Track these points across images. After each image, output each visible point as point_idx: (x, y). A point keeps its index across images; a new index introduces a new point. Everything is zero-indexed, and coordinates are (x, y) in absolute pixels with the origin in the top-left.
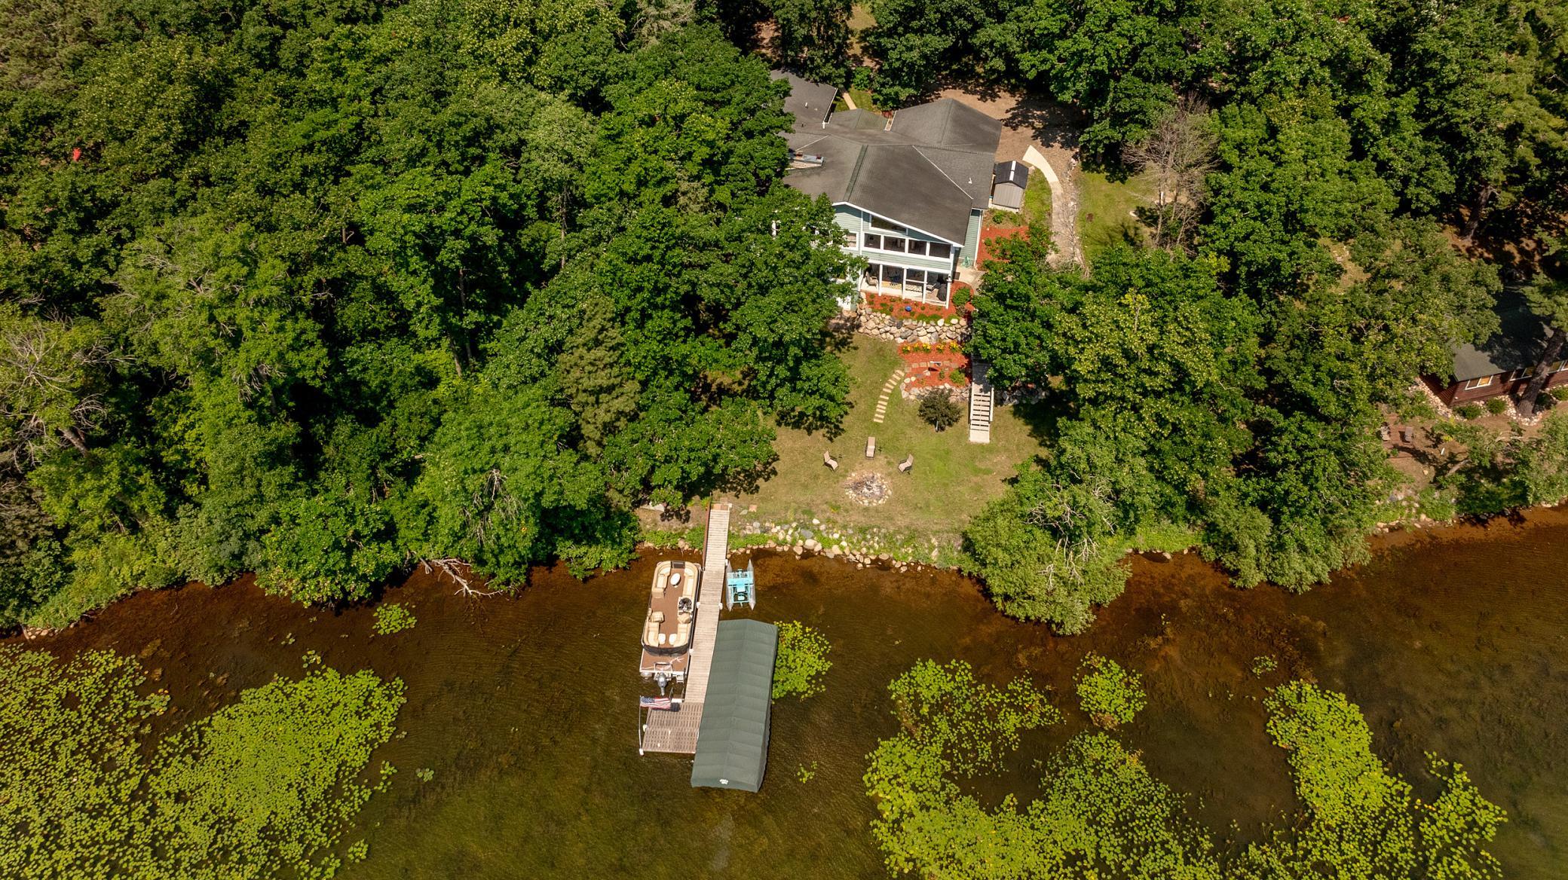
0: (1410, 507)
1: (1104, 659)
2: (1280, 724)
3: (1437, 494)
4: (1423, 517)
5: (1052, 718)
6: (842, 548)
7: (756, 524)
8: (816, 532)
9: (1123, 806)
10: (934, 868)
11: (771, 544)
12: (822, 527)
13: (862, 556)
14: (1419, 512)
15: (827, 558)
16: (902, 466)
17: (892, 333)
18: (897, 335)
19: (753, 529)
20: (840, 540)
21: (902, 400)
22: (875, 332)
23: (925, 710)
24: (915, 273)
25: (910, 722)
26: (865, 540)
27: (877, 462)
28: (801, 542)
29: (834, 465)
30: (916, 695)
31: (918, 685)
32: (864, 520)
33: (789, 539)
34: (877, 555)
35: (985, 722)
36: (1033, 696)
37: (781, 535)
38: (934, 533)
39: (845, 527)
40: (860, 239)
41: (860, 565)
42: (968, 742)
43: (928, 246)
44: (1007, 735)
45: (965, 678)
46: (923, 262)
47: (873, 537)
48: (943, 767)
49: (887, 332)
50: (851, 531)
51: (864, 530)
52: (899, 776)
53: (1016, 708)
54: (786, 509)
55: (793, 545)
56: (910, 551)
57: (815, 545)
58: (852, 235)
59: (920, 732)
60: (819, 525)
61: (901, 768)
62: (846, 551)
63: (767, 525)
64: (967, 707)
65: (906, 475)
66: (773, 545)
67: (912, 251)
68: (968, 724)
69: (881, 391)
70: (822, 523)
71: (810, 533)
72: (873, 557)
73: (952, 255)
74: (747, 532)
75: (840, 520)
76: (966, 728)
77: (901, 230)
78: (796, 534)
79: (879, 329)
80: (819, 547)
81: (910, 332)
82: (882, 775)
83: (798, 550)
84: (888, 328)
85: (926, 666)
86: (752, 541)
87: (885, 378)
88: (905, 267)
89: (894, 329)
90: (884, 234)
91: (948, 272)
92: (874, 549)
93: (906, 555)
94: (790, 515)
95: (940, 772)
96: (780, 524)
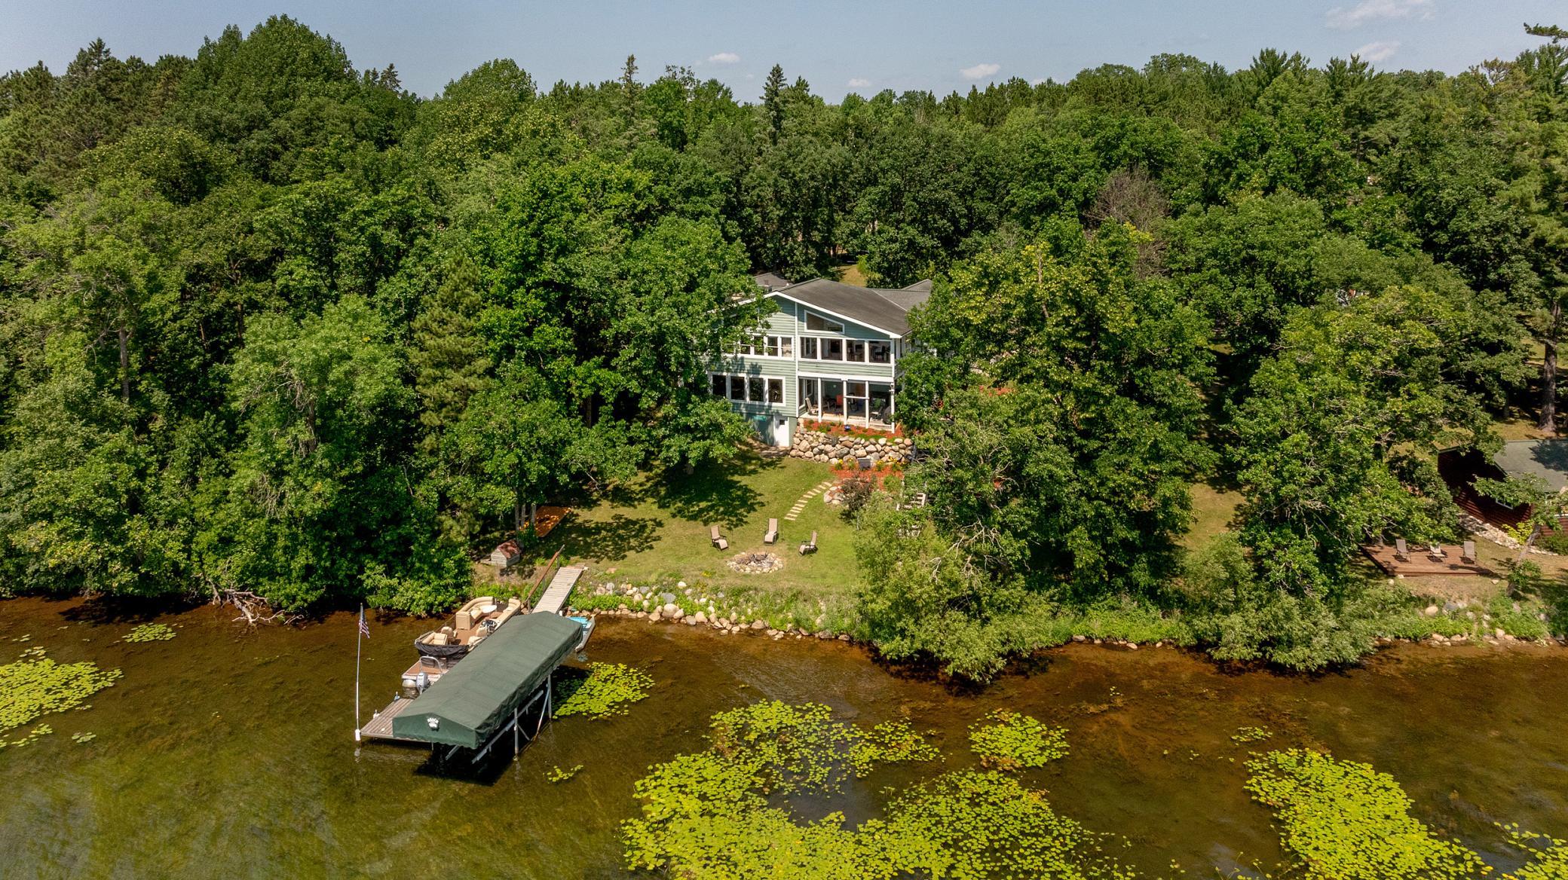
0: (1479, 620)
1: (1019, 715)
2: (1265, 784)
3: (1516, 607)
4: (1500, 632)
5: (927, 756)
6: (707, 614)
7: (610, 585)
8: (680, 599)
9: (1003, 834)
10: (695, 867)
11: (624, 610)
12: (688, 592)
13: (729, 625)
14: (1493, 626)
15: (687, 625)
16: (803, 548)
17: (826, 453)
18: (832, 454)
19: (605, 591)
20: (707, 605)
21: (823, 504)
22: (809, 454)
23: (752, 737)
24: (856, 388)
25: (726, 745)
26: (737, 604)
27: (776, 548)
28: (659, 608)
29: (723, 543)
30: (746, 725)
31: (752, 718)
32: (740, 583)
33: (646, 604)
34: (749, 623)
35: (830, 752)
36: (907, 737)
37: (637, 598)
38: (822, 596)
39: (716, 590)
40: (796, 346)
41: (724, 632)
42: (798, 766)
43: (867, 346)
44: (857, 764)
45: (819, 717)
46: (863, 369)
47: (747, 601)
48: (753, 783)
49: (821, 452)
50: (721, 595)
51: (738, 592)
52: (686, 786)
53: (879, 745)
54: (650, 573)
55: (649, 613)
56: (790, 616)
57: (675, 611)
58: (787, 341)
59: (735, 753)
60: (685, 589)
61: (693, 780)
62: (713, 617)
63: (623, 586)
64: (811, 739)
65: (806, 557)
66: (626, 612)
67: (851, 357)
68: (805, 751)
69: (801, 497)
70: (689, 587)
71: (672, 597)
72: (744, 626)
73: (892, 356)
74: (598, 593)
75: (711, 584)
76: (801, 754)
77: (838, 329)
78: (656, 598)
79: (813, 448)
80: (680, 613)
81: (846, 450)
82: (664, 782)
83: (655, 617)
84: (822, 447)
85: (770, 705)
86: (601, 603)
87: (809, 487)
88: (844, 378)
89: (828, 448)
90: (820, 335)
91: (891, 380)
92: (746, 615)
93: (784, 622)
94: (653, 578)
95: (746, 786)
96: (638, 586)
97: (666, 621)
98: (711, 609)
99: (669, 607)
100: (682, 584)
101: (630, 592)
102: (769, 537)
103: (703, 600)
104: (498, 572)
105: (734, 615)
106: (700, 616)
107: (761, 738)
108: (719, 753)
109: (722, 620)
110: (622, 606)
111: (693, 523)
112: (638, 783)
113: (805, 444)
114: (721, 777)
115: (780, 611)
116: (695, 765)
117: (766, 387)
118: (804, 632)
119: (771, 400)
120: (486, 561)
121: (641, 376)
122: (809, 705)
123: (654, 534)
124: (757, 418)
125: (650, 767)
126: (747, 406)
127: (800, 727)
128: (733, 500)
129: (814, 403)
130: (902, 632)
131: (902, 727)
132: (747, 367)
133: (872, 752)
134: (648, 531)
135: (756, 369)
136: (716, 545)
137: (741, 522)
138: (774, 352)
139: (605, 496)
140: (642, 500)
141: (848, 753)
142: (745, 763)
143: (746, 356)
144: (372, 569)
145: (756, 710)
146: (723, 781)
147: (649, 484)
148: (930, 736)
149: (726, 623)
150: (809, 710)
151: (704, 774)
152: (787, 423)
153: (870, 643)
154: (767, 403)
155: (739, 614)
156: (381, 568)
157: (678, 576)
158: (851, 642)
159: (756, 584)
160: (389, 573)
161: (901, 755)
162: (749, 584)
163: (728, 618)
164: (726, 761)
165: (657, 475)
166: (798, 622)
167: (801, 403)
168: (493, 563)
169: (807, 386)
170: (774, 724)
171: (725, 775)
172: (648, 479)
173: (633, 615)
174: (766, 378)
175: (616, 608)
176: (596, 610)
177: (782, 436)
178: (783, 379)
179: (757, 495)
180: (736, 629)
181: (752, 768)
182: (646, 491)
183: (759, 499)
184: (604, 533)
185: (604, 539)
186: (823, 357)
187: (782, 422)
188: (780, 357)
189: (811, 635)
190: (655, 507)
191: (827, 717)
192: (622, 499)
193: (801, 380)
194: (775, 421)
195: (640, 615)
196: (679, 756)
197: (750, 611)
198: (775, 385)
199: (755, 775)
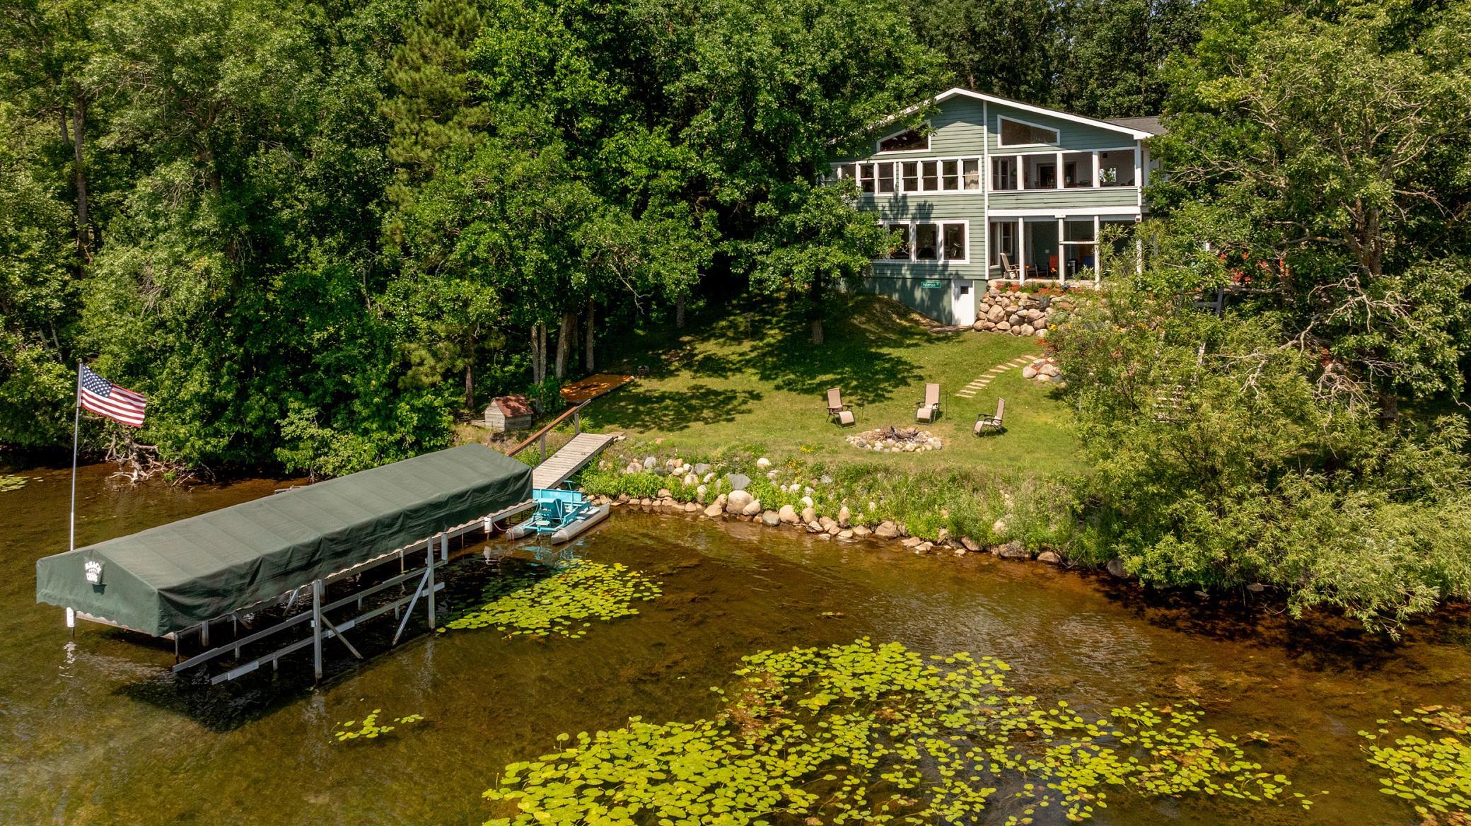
6: (799, 509)
7: (650, 461)
8: (757, 484)
11: (666, 499)
12: (772, 473)
13: (835, 527)
15: (765, 524)
16: (979, 425)
17: (1031, 322)
18: (1039, 323)
19: (639, 469)
20: (801, 494)
21: (1021, 380)
22: (1003, 325)
23: (817, 702)
24: (1080, 228)
25: (752, 713)
26: (851, 494)
27: (935, 427)
28: (722, 498)
29: (846, 416)
30: (813, 677)
31: (829, 666)
32: (860, 461)
33: (701, 490)
34: (871, 525)
35: (998, 753)
36: (1196, 738)
37: (688, 480)
38: (1008, 481)
39: (819, 471)
40: (985, 172)
41: (824, 536)
42: (909, 774)
43: (1095, 159)
44: (1064, 787)
45: (976, 683)
46: (1090, 197)
47: (870, 489)
48: (785, 802)
49: (1022, 320)
50: (826, 480)
51: (858, 474)
52: (619, 786)
53: (1123, 752)
54: (716, 446)
55: (706, 505)
56: (945, 515)
57: (747, 502)
58: (971, 165)
59: (767, 730)
60: (768, 469)
61: (644, 773)
62: (808, 514)
63: (671, 462)
64: (952, 721)
65: (985, 439)
66: (668, 502)
67: (1071, 182)
68: (932, 746)
69: (985, 370)
70: (774, 467)
71: (745, 480)
72: (860, 531)
73: (1138, 172)
74: (629, 470)
75: (811, 461)
76: (923, 751)
77: (1048, 138)
78: (719, 482)
79: (1009, 314)
80: (754, 506)
81: (1062, 316)
82: (573, 773)
83: (713, 510)
84: (1024, 312)
85: (875, 649)
86: (630, 486)
87: (1001, 360)
88: (1060, 213)
89: (1034, 313)
90: (1020, 151)
91: (1136, 210)
92: (864, 510)
93: (933, 524)
94: (717, 453)
95: (763, 807)
96: (693, 462)
97: (730, 516)
98: (807, 500)
99: (738, 496)
100: (763, 462)
101: (679, 470)
102: (924, 413)
103: (795, 487)
104: (489, 436)
105: (845, 512)
106: (787, 512)
107: (838, 705)
108: (734, 727)
109: (825, 519)
110: (663, 492)
111: (808, 397)
112: (513, 768)
113: (997, 310)
114: (710, 778)
115: (929, 505)
116: (662, 745)
117: (941, 237)
118: (972, 546)
119: (948, 255)
120: (478, 423)
121: (720, 152)
122: (962, 656)
123: (744, 407)
124: (928, 284)
125: (563, 737)
126: (913, 268)
127: (930, 694)
128: (877, 373)
129: (1013, 260)
130: (1176, 526)
131: (1178, 718)
132: (912, 209)
133: (1106, 764)
134: (735, 403)
135: (924, 210)
136: (837, 421)
137: (879, 398)
138: (951, 183)
139: (688, 366)
140: (739, 370)
141: (1041, 757)
142: (783, 754)
143: (910, 193)
144: (299, 411)
145: (841, 656)
146: (711, 789)
147: (753, 355)
148: (1258, 743)
149: (830, 525)
150: (958, 664)
151: (675, 767)
152: (971, 290)
153: (1102, 567)
154: (941, 262)
155: (856, 509)
156: (311, 412)
157: (760, 450)
158: (1062, 566)
159: (889, 462)
160: (324, 420)
161: (1186, 779)
162: (875, 461)
163: (834, 517)
164: (740, 745)
165: (768, 345)
166: (959, 530)
167: (993, 260)
168: (488, 425)
169: (1003, 231)
170: (873, 686)
171: (723, 775)
172: (754, 349)
173: (680, 507)
174: (940, 224)
175: (653, 494)
176: (623, 496)
177: (963, 309)
178: (966, 223)
179: (913, 367)
180: (845, 535)
181: (795, 766)
182: (748, 361)
183: (916, 372)
184: (668, 402)
185: (666, 408)
186: (1027, 185)
187: (964, 290)
188: (961, 189)
189: (984, 550)
190: (755, 378)
191: (997, 681)
192: (711, 369)
193: (993, 226)
194: (954, 288)
195: (690, 507)
196: (635, 721)
197: (872, 506)
198: (955, 236)
199: (795, 783)
